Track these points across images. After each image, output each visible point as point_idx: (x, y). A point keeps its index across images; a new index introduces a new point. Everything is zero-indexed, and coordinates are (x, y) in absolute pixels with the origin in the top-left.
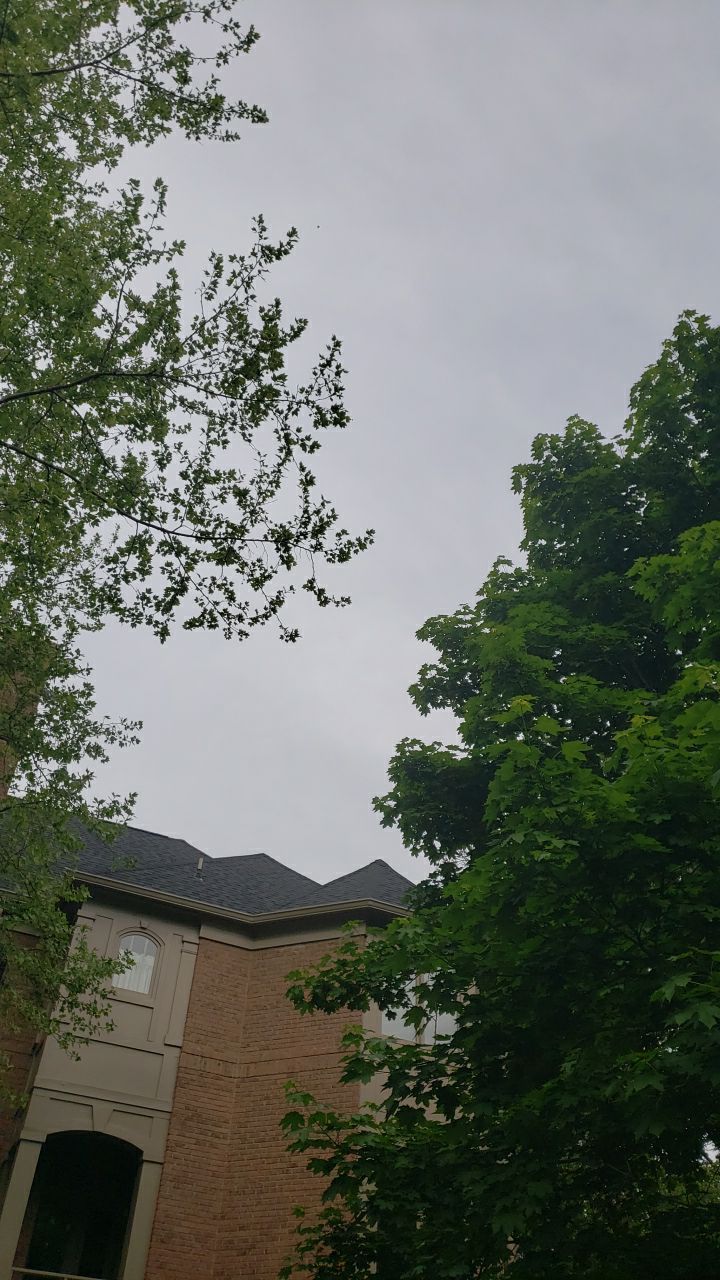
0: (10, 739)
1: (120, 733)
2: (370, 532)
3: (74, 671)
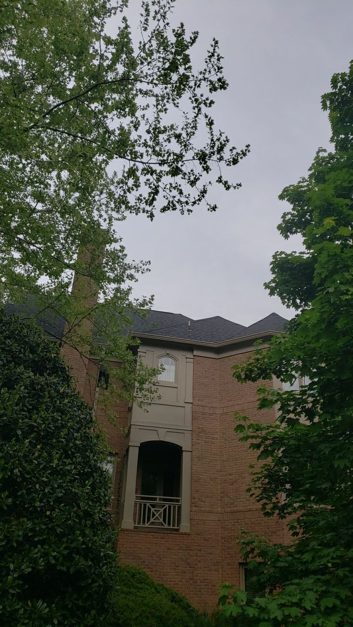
0: (91, 276)
1: (141, 267)
2: (248, 146)
3: (115, 240)
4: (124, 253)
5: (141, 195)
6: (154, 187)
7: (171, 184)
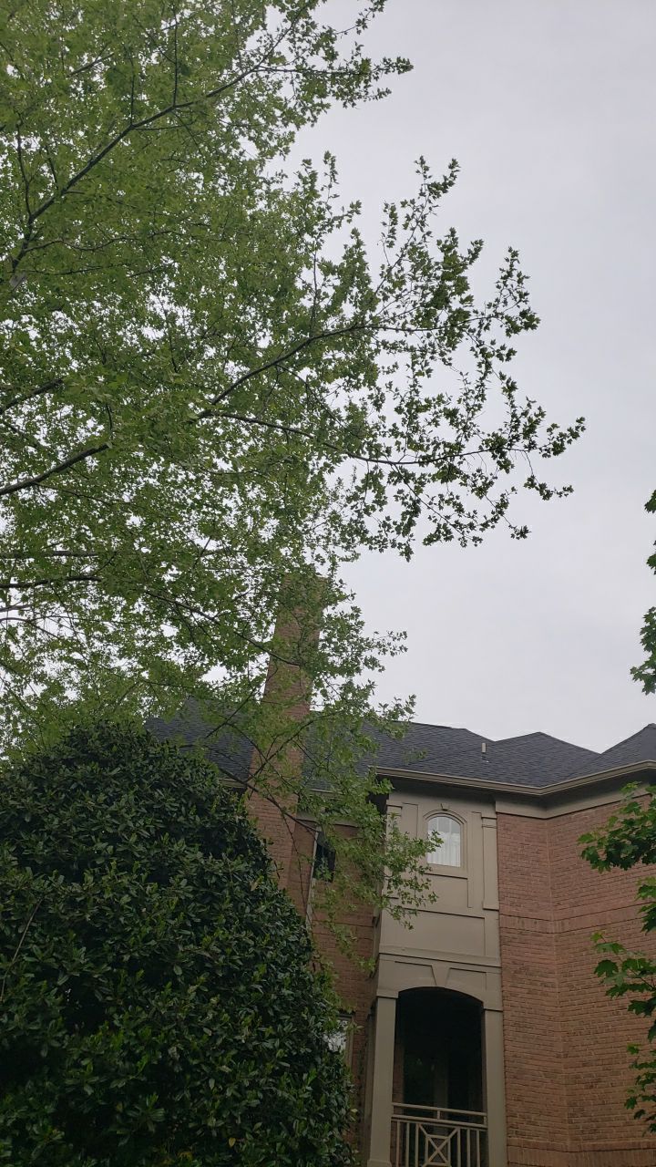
0: (302, 664)
1: (389, 644)
2: (581, 420)
3: (343, 598)
4: (360, 619)
5: (388, 519)
6: (411, 502)
7: (441, 496)
